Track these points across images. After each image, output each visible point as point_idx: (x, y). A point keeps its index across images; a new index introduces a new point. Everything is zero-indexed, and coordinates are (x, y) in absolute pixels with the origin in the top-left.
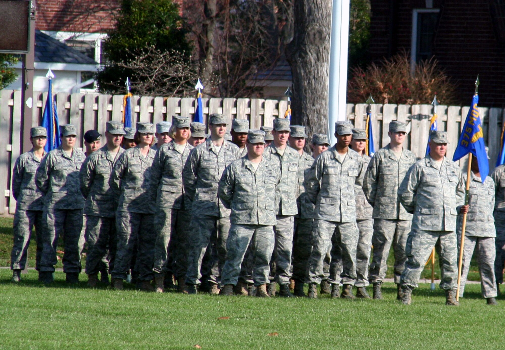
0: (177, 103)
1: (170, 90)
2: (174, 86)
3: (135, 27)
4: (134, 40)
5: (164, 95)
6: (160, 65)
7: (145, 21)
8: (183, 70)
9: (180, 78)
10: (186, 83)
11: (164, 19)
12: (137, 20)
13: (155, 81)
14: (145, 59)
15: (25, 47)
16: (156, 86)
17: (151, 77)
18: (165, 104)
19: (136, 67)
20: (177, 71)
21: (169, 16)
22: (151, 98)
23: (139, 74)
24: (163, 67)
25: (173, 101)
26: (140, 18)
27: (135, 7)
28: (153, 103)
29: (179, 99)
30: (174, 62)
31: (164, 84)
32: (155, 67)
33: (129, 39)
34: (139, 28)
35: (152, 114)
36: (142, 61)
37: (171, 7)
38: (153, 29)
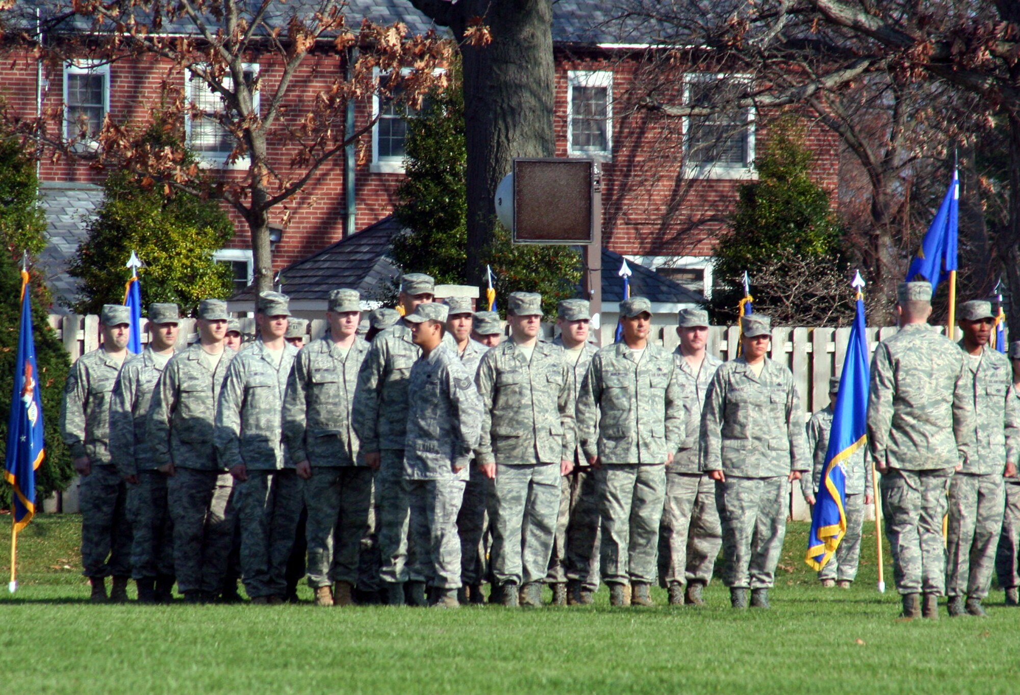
0: (829, 337)
1: (817, 318)
2: (824, 311)
3: (762, 228)
4: (762, 247)
5: (808, 324)
6: (802, 279)
7: (777, 219)
8: (837, 284)
9: (833, 298)
10: (841, 306)
11: (806, 213)
12: (765, 217)
13: (793, 302)
14: (779, 269)
15: (587, 235)
16: (796, 311)
17: (788, 298)
18: (811, 338)
19: (764, 283)
20: (827, 286)
21: (814, 209)
22: (787, 330)
23: (768, 293)
24: (806, 282)
25: (823, 333)
26: (770, 213)
27: (761, 197)
28: (791, 338)
29: (833, 329)
30: (823, 274)
31: (808, 309)
32: (793, 281)
33: (754, 248)
34: (768, 230)
35: (791, 355)
36: (773, 274)
37: (818, 194)
38: (789, 230)
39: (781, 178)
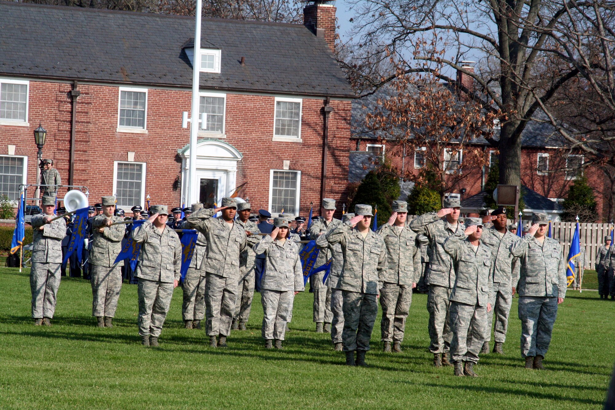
7: (579, 194)
8: (588, 212)
9: (587, 216)
10: (589, 218)
11: (586, 193)
12: (576, 194)
14: (574, 208)
15: (515, 204)
19: (570, 211)
24: (581, 212)
27: (575, 189)
30: (585, 210)
34: (576, 197)
39: (580, 185)
